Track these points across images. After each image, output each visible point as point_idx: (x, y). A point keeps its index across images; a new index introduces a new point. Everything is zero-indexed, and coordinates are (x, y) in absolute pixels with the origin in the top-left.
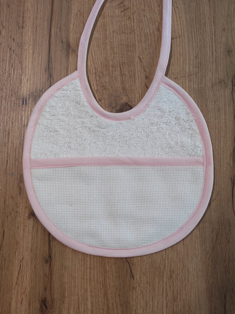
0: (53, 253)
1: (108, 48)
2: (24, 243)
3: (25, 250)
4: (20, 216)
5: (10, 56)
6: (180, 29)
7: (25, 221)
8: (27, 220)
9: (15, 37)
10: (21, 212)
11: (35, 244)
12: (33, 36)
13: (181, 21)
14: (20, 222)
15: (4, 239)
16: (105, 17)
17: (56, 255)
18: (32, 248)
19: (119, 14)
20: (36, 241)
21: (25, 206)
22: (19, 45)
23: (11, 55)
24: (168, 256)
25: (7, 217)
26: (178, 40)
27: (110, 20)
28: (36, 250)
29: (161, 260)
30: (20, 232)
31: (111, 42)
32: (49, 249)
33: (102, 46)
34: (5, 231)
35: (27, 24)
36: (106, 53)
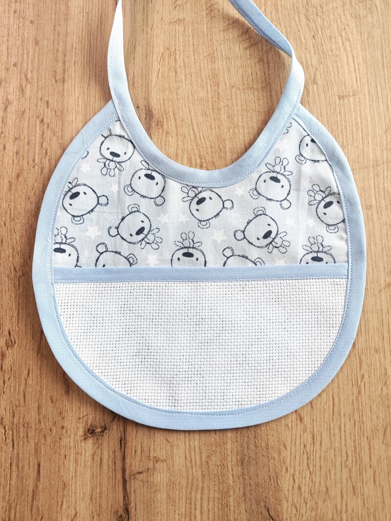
0: (133, 504)
1: (224, 116)
2: (78, 486)
3: (80, 500)
4: (69, 435)
5: (42, 135)
6: (354, 80)
7: (78, 444)
8: (81, 442)
9: (50, 100)
10: (69, 427)
11: (98, 487)
12: (84, 97)
13: (356, 64)
14: (68, 446)
15: (39, 478)
16: (216, 60)
17: (137, 507)
18: (92, 494)
19: (241, 53)
20: (100, 482)
21: (76, 416)
22: (58, 113)
23: (43, 132)
24: (346, 506)
25: (45, 437)
26: (352, 99)
27: (225, 65)
28: (101, 497)
29: (333, 514)
30: (69, 465)
31: (228, 106)
32: (124, 497)
33: (211, 114)
34: (42, 464)
35: (71, 76)
36: (219, 127)
